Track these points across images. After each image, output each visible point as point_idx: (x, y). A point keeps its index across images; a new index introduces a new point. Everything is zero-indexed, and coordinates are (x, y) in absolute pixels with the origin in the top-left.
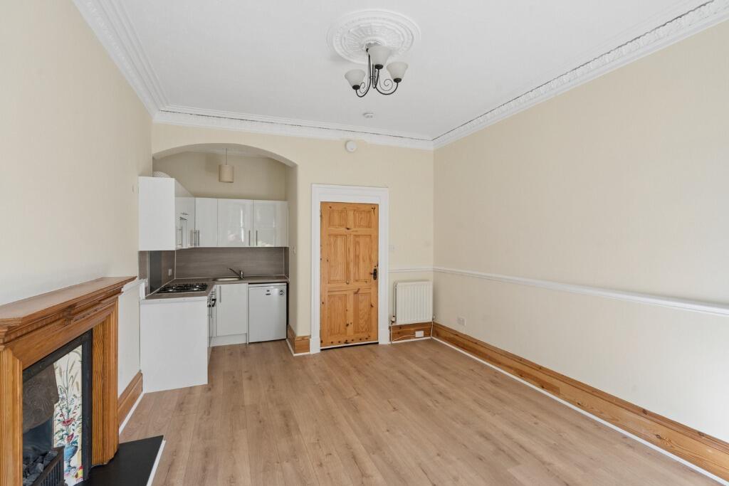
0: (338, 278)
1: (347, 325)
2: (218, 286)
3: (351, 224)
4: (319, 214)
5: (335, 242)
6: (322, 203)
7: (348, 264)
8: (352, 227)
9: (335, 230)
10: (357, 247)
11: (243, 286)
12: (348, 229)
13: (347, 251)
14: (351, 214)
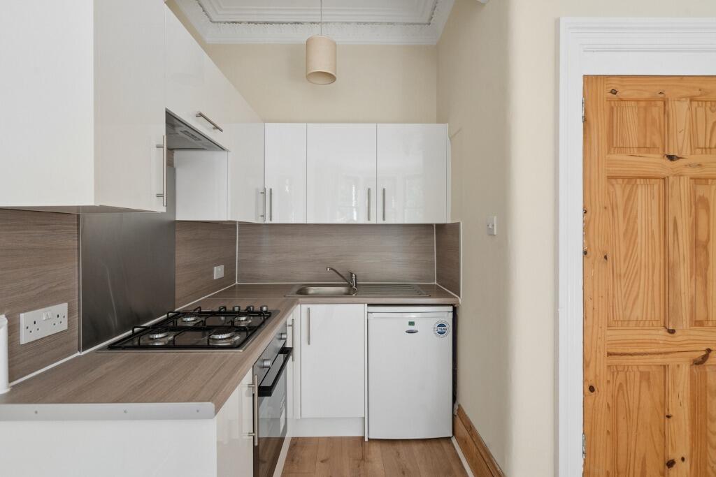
0: (637, 313)
1: (671, 464)
2: (304, 307)
3: (679, 144)
4: (579, 114)
5: (629, 198)
6: (588, 79)
7: (669, 269)
8: (686, 152)
9: (626, 162)
10: (702, 214)
11: (354, 311)
12: (671, 158)
13: (667, 227)
14: (681, 111)
